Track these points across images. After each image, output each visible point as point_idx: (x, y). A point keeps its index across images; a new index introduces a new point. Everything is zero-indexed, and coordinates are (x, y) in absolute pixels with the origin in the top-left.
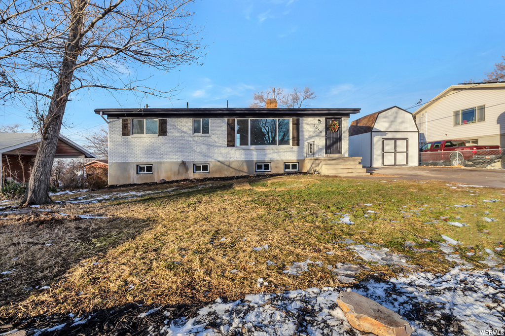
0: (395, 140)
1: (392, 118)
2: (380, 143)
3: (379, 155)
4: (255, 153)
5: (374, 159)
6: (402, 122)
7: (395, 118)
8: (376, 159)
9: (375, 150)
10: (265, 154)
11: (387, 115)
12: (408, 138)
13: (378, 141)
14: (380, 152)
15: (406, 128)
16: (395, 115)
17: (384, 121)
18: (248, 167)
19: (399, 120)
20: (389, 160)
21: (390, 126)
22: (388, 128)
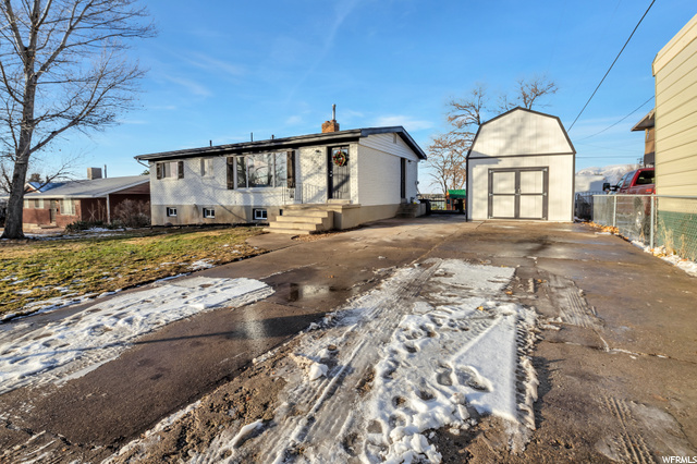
0: (518, 171)
1: (512, 131)
2: (486, 177)
3: (483, 199)
4: (252, 197)
5: (474, 205)
6: (537, 136)
7: (520, 128)
8: (478, 206)
9: (474, 191)
10: (262, 199)
11: (502, 125)
12: (548, 168)
13: (482, 174)
14: (485, 193)
15: (547, 146)
16: (519, 123)
17: (494, 138)
18: (247, 213)
19: (529, 132)
20: (504, 208)
21: (508, 145)
22: (501, 150)
